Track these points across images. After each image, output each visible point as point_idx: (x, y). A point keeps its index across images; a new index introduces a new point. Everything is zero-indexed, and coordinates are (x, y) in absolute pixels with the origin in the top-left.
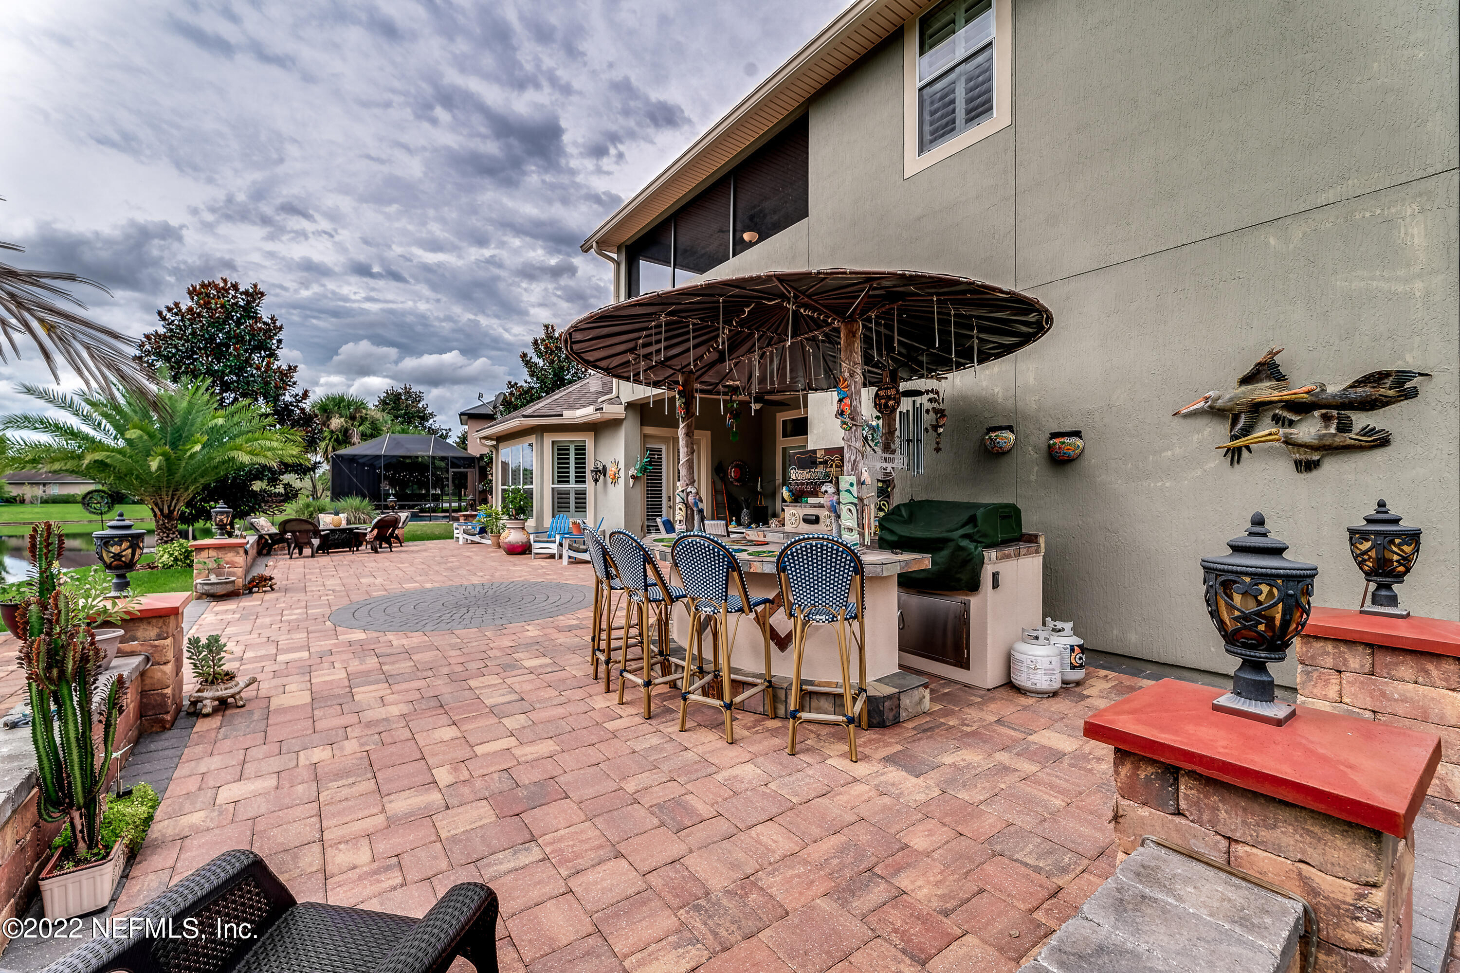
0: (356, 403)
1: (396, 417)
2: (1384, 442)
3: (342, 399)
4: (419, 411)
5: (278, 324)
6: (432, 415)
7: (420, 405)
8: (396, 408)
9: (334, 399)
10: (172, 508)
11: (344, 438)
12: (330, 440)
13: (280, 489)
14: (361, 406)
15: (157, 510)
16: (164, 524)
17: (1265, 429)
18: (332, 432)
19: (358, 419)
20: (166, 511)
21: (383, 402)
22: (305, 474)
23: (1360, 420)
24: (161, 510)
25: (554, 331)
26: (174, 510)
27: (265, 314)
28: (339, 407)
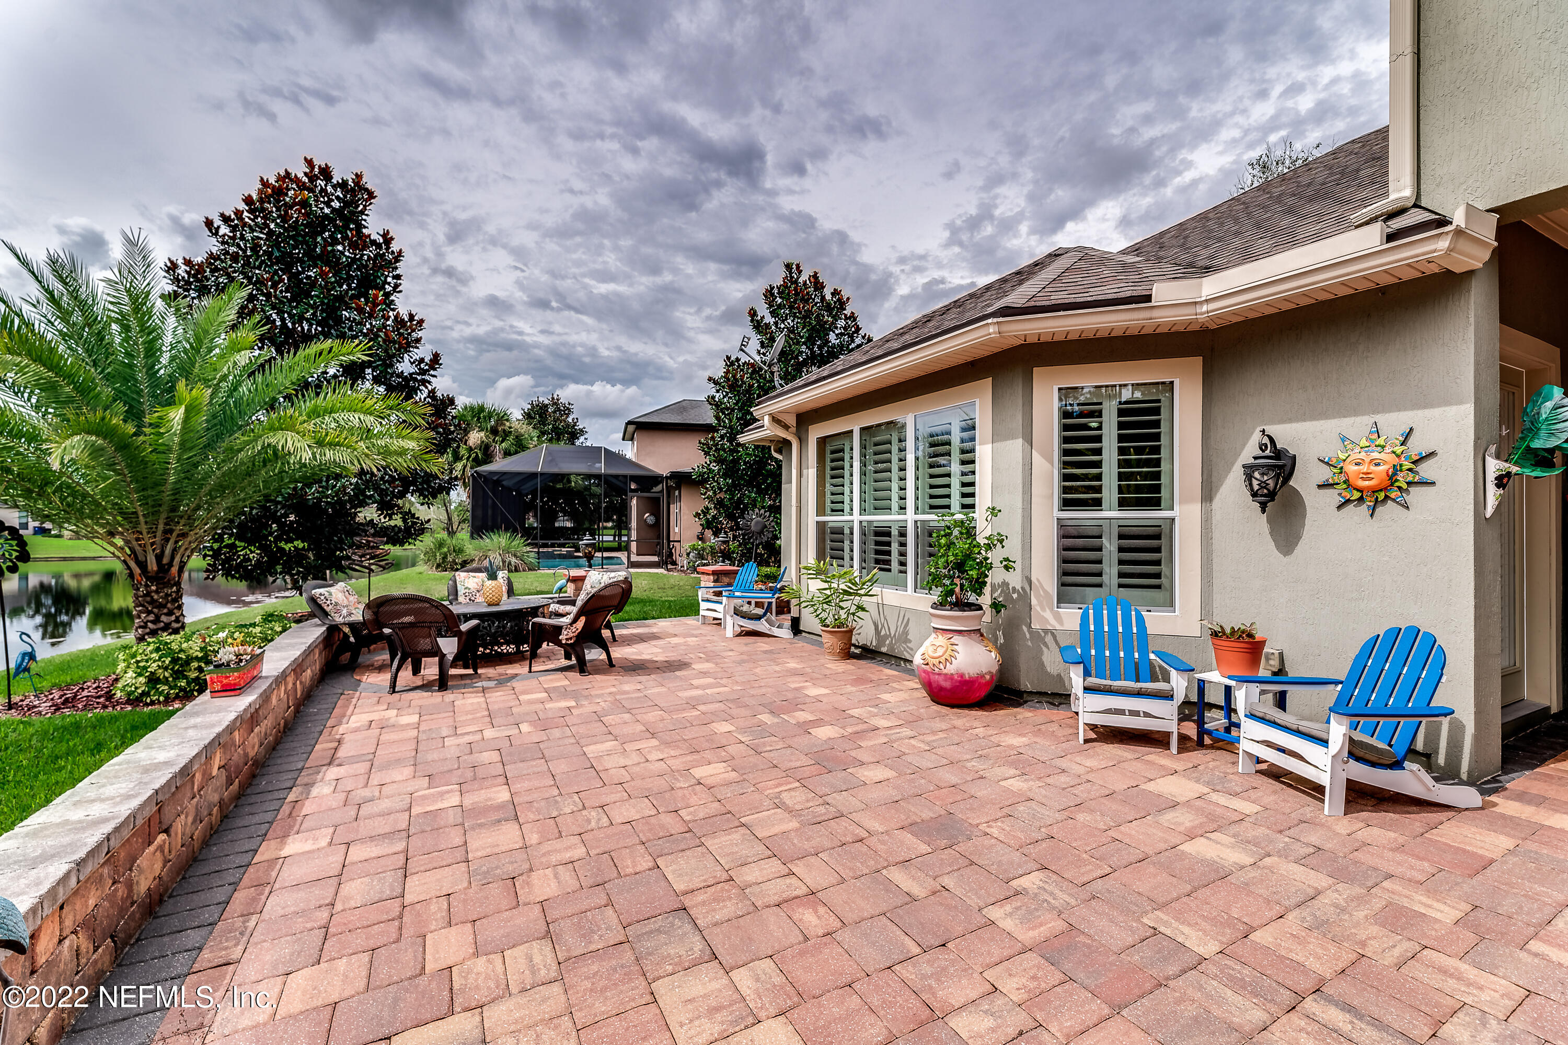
0: (498, 414)
1: (543, 433)
3: (482, 409)
4: (568, 425)
5: (395, 247)
6: (582, 432)
7: (570, 420)
8: (543, 422)
9: (472, 408)
10: (165, 560)
11: (486, 455)
12: (468, 459)
13: (397, 521)
14: (502, 418)
15: (132, 564)
16: (148, 594)
18: (470, 449)
19: (501, 433)
20: (153, 566)
21: (528, 416)
22: (434, 497)
24: (142, 565)
25: (800, 272)
26: (170, 564)
27: (373, 226)
28: (479, 418)
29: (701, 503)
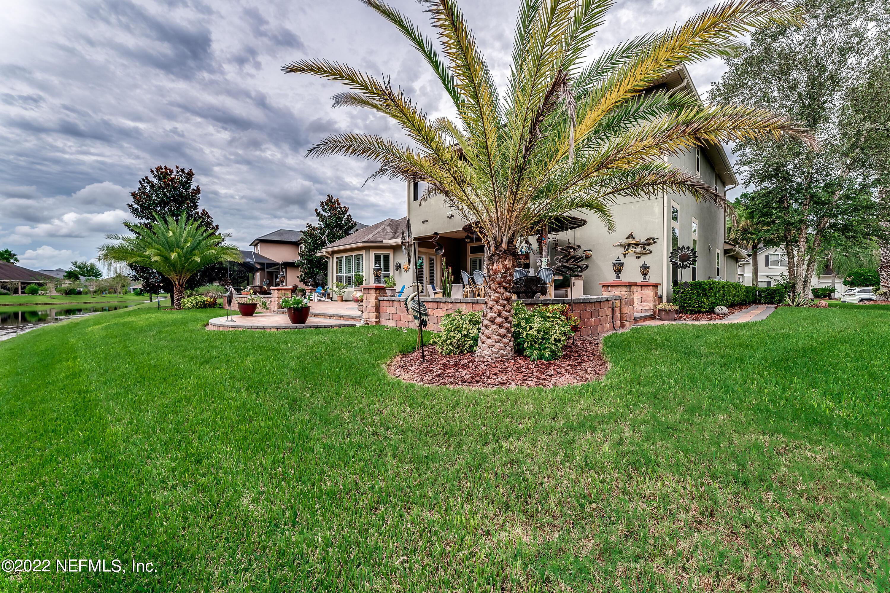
2: (651, 252)
17: (631, 249)
23: (647, 247)
25: (332, 198)
29: (299, 273)
